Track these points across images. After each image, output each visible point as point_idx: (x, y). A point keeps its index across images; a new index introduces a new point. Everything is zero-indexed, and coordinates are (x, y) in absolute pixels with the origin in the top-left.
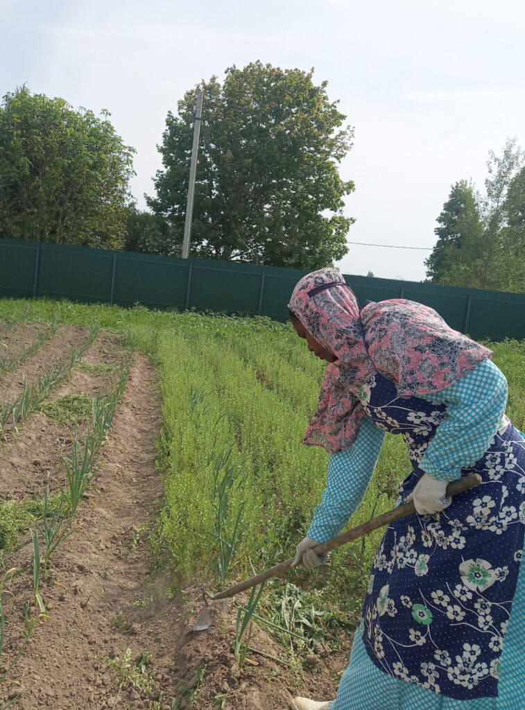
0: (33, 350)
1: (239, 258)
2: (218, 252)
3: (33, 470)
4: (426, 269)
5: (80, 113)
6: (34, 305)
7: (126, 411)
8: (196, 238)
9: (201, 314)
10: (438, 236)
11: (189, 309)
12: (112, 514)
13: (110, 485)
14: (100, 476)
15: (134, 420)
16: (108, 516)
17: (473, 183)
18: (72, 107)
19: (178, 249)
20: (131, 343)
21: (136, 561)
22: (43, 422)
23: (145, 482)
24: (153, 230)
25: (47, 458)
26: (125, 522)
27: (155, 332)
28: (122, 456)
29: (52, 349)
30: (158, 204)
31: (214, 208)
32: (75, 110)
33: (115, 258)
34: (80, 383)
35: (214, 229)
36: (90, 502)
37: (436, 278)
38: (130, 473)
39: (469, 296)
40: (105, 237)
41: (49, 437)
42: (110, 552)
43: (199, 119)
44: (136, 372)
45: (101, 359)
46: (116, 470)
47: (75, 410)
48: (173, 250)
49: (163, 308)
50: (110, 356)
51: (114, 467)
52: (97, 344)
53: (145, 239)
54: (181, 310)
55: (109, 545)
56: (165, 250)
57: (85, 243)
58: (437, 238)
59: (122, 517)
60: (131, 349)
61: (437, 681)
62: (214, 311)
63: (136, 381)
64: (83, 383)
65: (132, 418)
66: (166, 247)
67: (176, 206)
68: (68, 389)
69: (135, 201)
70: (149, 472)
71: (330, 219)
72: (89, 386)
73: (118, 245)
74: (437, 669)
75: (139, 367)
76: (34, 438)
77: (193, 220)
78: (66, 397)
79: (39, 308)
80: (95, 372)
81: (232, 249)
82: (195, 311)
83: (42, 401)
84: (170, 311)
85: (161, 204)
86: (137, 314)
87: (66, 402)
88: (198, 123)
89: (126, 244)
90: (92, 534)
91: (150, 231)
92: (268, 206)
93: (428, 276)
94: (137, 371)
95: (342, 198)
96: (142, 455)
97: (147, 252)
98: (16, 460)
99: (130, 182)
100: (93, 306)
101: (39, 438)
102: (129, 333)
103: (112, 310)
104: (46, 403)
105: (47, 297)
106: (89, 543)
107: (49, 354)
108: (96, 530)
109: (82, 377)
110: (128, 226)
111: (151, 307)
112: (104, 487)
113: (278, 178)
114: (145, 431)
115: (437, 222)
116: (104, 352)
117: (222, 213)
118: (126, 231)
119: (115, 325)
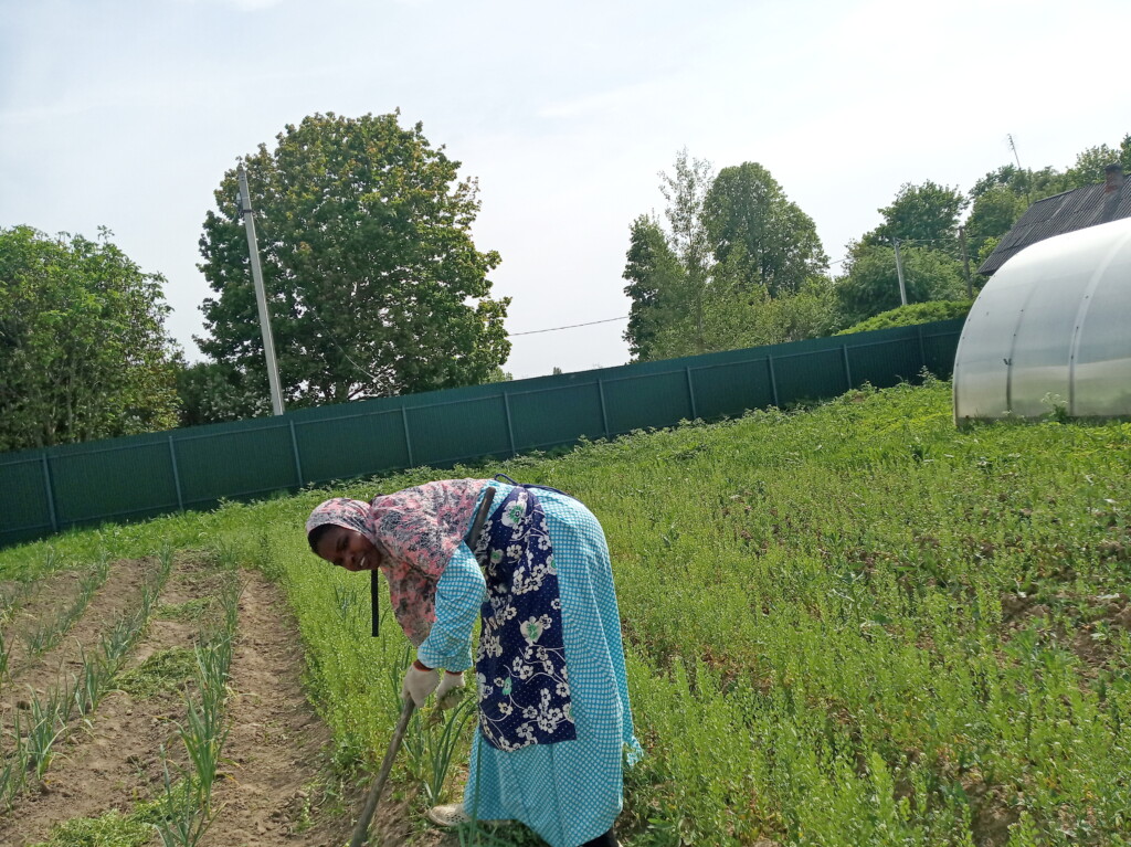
0: (79, 611)
1: (361, 394)
2: (328, 395)
3: (129, 770)
4: (628, 345)
5: (62, 240)
6: (58, 544)
7: (247, 652)
8: (288, 381)
9: (325, 489)
10: (631, 298)
11: (305, 487)
12: (264, 787)
13: (251, 753)
14: (232, 745)
15: (262, 661)
16: (259, 792)
17: (656, 216)
18: (46, 235)
19: (267, 404)
20: (229, 559)
21: (314, 834)
22: (126, 703)
23: (301, 734)
24: (219, 384)
25: (146, 749)
26: (287, 792)
27: (262, 534)
28: (257, 711)
29: (107, 600)
30: (218, 346)
31: (305, 331)
32: (53, 238)
33: (171, 441)
34: (166, 635)
35: (313, 361)
36: (229, 781)
37: (644, 353)
38: (276, 729)
39: (686, 369)
40: (146, 415)
41: (140, 721)
42: (275, 834)
43: (249, 211)
44: (248, 598)
45: (188, 593)
46: (254, 732)
47: (171, 674)
48: (258, 408)
49: (265, 495)
50: (200, 586)
51: (250, 728)
52: (176, 574)
53: (209, 402)
54: (294, 492)
55: (270, 825)
56: (246, 410)
57: (117, 432)
58: (631, 301)
59: (280, 786)
60: (230, 566)
61: (534, 734)
62: (344, 480)
63: (250, 608)
64: (170, 634)
65: (260, 660)
66: (246, 406)
67: (246, 343)
68: (149, 648)
69: (180, 349)
70: (304, 721)
71: (476, 308)
72: (181, 636)
73: (170, 421)
74: (529, 725)
75: (249, 589)
76: (117, 727)
77: (278, 356)
78: (151, 658)
79: (68, 548)
80: (185, 615)
81: (348, 384)
82: (316, 487)
83: (115, 674)
84: (277, 497)
85: (223, 346)
86: (226, 516)
87: (152, 667)
88: (251, 217)
89: (182, 416)
90: (243, 819)
91: (215, 388)
92: (384, 311)
93: (632, 354)
94: (249, 595)
95: (488, 277)
96: (287, 703)
97: (218, 420)
98: (98, 764)
99: (166, 326)
100: (154, 522)
101: (126, 726)
102: (223, 545)
103: (186, 520)
104: (122, 675)
105: (77, 527)
106: (241, 830)
107: (105, 608)
108: (247, 813)
109: (167, 627)
110: (179, 389)
111: (246, 500)
112: (243, 757)
113: (388, 268)
114: (281, 672)
115: (624, 279)
116: (190, 583)
117: (319, 336)
118: (178, 398)
119: (196, 540)
